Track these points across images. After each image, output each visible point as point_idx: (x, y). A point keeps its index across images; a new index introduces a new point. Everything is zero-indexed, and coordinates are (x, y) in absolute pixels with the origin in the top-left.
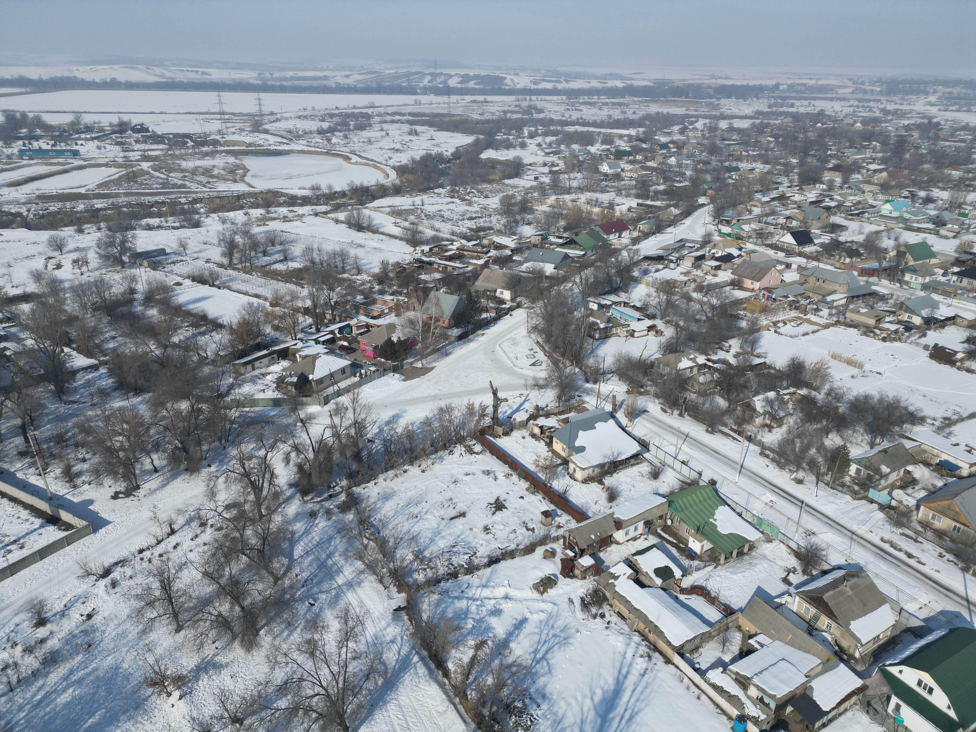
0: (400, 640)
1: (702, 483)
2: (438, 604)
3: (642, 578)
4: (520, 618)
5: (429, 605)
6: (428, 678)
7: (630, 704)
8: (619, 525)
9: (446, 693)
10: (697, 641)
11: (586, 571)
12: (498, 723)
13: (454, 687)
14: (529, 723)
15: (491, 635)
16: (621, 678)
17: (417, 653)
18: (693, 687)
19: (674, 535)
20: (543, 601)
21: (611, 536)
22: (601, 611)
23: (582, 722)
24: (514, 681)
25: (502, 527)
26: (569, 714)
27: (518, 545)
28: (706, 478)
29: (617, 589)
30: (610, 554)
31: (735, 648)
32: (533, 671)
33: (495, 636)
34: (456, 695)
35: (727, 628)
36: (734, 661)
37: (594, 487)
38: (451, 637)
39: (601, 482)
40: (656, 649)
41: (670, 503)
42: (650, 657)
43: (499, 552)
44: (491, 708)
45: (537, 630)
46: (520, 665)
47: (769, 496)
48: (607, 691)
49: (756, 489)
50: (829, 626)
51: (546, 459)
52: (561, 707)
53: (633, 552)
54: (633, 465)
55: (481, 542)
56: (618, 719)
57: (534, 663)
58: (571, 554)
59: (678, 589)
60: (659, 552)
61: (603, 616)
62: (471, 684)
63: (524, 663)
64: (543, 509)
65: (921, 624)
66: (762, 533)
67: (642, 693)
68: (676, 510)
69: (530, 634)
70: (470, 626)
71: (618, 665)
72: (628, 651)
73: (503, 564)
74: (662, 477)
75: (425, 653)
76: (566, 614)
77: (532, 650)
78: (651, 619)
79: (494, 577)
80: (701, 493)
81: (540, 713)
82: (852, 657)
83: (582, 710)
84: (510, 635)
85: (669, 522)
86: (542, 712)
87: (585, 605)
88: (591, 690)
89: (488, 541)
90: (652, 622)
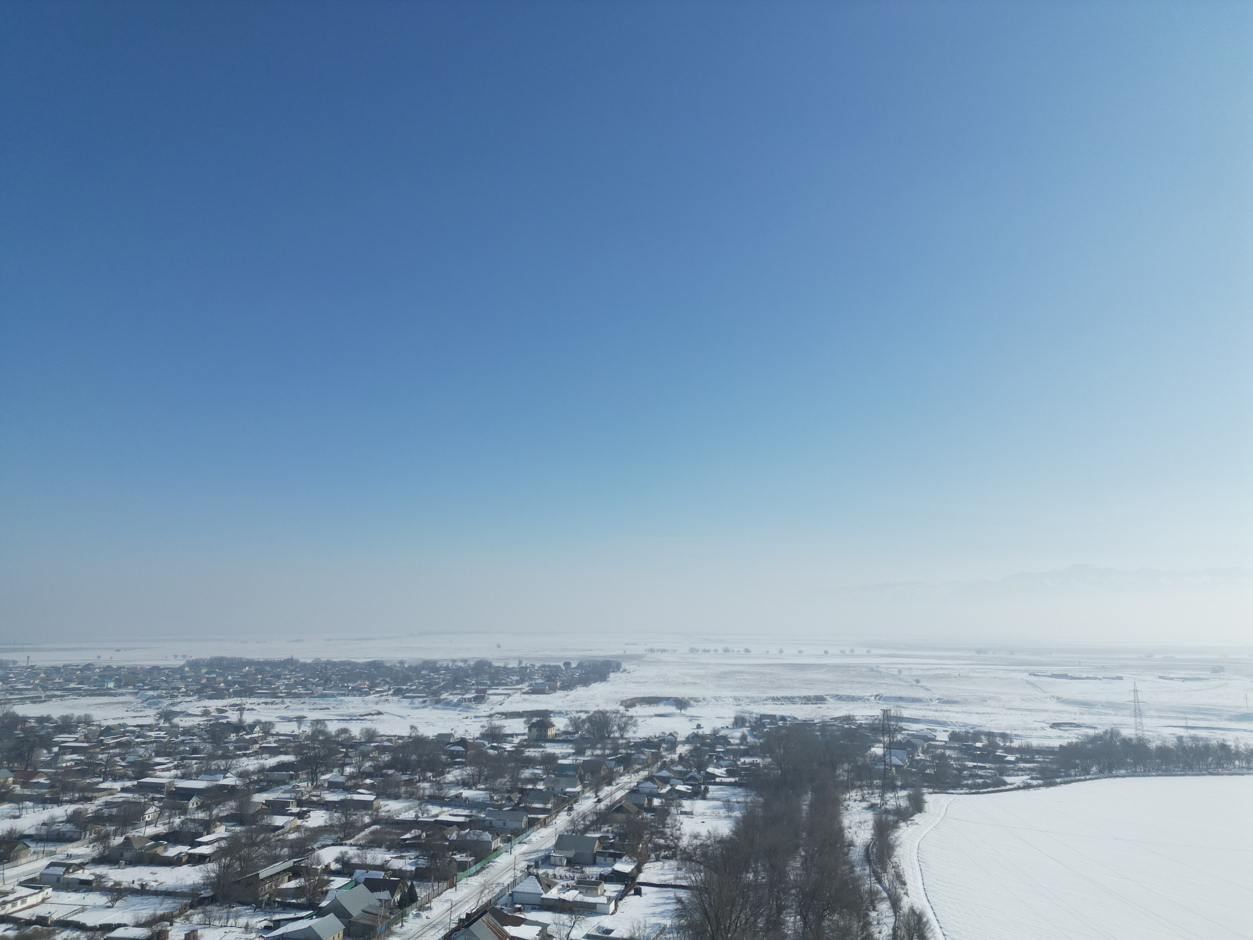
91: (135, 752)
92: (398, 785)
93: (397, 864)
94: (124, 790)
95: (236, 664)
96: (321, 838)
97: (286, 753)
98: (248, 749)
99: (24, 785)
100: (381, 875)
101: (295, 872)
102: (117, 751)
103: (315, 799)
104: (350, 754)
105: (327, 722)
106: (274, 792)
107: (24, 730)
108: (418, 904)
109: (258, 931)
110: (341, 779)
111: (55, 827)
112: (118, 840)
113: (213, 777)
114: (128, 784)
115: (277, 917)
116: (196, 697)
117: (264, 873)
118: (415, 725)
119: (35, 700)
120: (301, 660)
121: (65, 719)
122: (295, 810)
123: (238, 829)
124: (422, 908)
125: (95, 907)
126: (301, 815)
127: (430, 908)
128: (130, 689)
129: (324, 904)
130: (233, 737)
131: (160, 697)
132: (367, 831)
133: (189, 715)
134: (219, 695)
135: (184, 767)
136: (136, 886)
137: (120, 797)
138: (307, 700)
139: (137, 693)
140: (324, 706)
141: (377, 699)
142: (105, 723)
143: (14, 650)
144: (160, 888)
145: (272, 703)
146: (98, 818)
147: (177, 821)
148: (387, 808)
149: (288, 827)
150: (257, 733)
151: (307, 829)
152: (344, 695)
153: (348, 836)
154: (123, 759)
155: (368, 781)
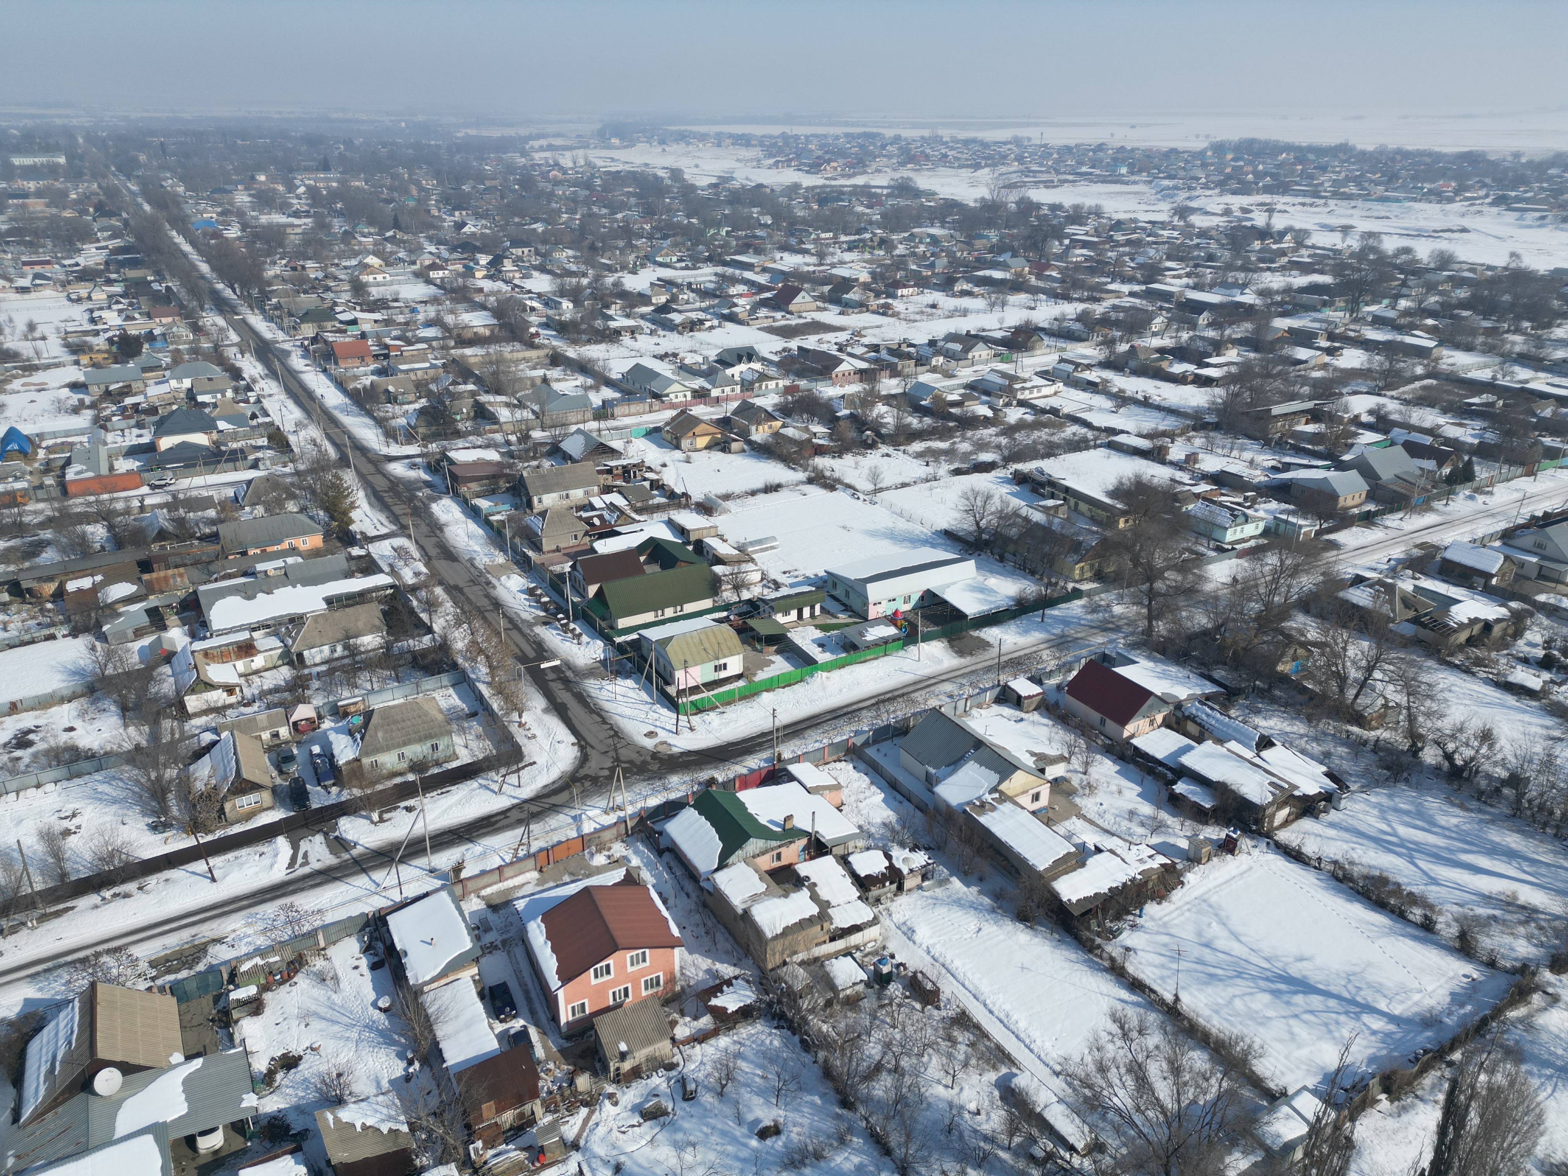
91: (1145, 253)
92: (1474, 332)
93: (1453, 432)
94: (1132, 294)
95: (1271, 149)
96: (1353, 383)
97: (1322, 272)
98: (1273, 262)
99: (1039, 277)
100: (1428, 440)
101: (1315, 416)
102: (1127, 249)
103: (1352, 334)
104: (1410, 283)
105: (1383, 237)
106: (1300, 318)
107: (1038, 217)
108: (1475, 484)
109: (1264, 469)
110: (1391, 314)
111: (1065, 324)
112: (1123, 347)
113: (1228, 292)
114: (1137, 288)
115: (1287, 459)
116: (1217, 191)
117: (1276, 410)
118: (1519, 251)
119: (1049, 185)
120: (1359, 147)
121: (1077, 208)
122: (1325, 344)
123: (1252, 355)
124: (1478, 490)
125: (1101, 410)
126: (1330, 352)
127: (1491, 493)
128: (1144, 176)
129: (1346, 457)
130: (1257, 245)
131: (1176, 188)
132: (1418, 384)
133: (1207, 213)
134: (1244, 189)
135: (1197, 275)
136: (1140, 397)
137: (1127, 302)
138: (1359, 203)
139: (1150, 182)
140: (1383, 214)
141: (1464, 209)
142: (1116, 217)
143: (1028, 125)
144: (1163, 404)
145: (1311, 205)
146: (1105, 321)
147: (1185, 336)
148: (1450, 361)
149: (1312, 363)
150: (1287, 242)
151: (1336, 369)
152: (1414, 200)
153: (1389, 387)
154: (1132, 260)
155: (1430, 322)
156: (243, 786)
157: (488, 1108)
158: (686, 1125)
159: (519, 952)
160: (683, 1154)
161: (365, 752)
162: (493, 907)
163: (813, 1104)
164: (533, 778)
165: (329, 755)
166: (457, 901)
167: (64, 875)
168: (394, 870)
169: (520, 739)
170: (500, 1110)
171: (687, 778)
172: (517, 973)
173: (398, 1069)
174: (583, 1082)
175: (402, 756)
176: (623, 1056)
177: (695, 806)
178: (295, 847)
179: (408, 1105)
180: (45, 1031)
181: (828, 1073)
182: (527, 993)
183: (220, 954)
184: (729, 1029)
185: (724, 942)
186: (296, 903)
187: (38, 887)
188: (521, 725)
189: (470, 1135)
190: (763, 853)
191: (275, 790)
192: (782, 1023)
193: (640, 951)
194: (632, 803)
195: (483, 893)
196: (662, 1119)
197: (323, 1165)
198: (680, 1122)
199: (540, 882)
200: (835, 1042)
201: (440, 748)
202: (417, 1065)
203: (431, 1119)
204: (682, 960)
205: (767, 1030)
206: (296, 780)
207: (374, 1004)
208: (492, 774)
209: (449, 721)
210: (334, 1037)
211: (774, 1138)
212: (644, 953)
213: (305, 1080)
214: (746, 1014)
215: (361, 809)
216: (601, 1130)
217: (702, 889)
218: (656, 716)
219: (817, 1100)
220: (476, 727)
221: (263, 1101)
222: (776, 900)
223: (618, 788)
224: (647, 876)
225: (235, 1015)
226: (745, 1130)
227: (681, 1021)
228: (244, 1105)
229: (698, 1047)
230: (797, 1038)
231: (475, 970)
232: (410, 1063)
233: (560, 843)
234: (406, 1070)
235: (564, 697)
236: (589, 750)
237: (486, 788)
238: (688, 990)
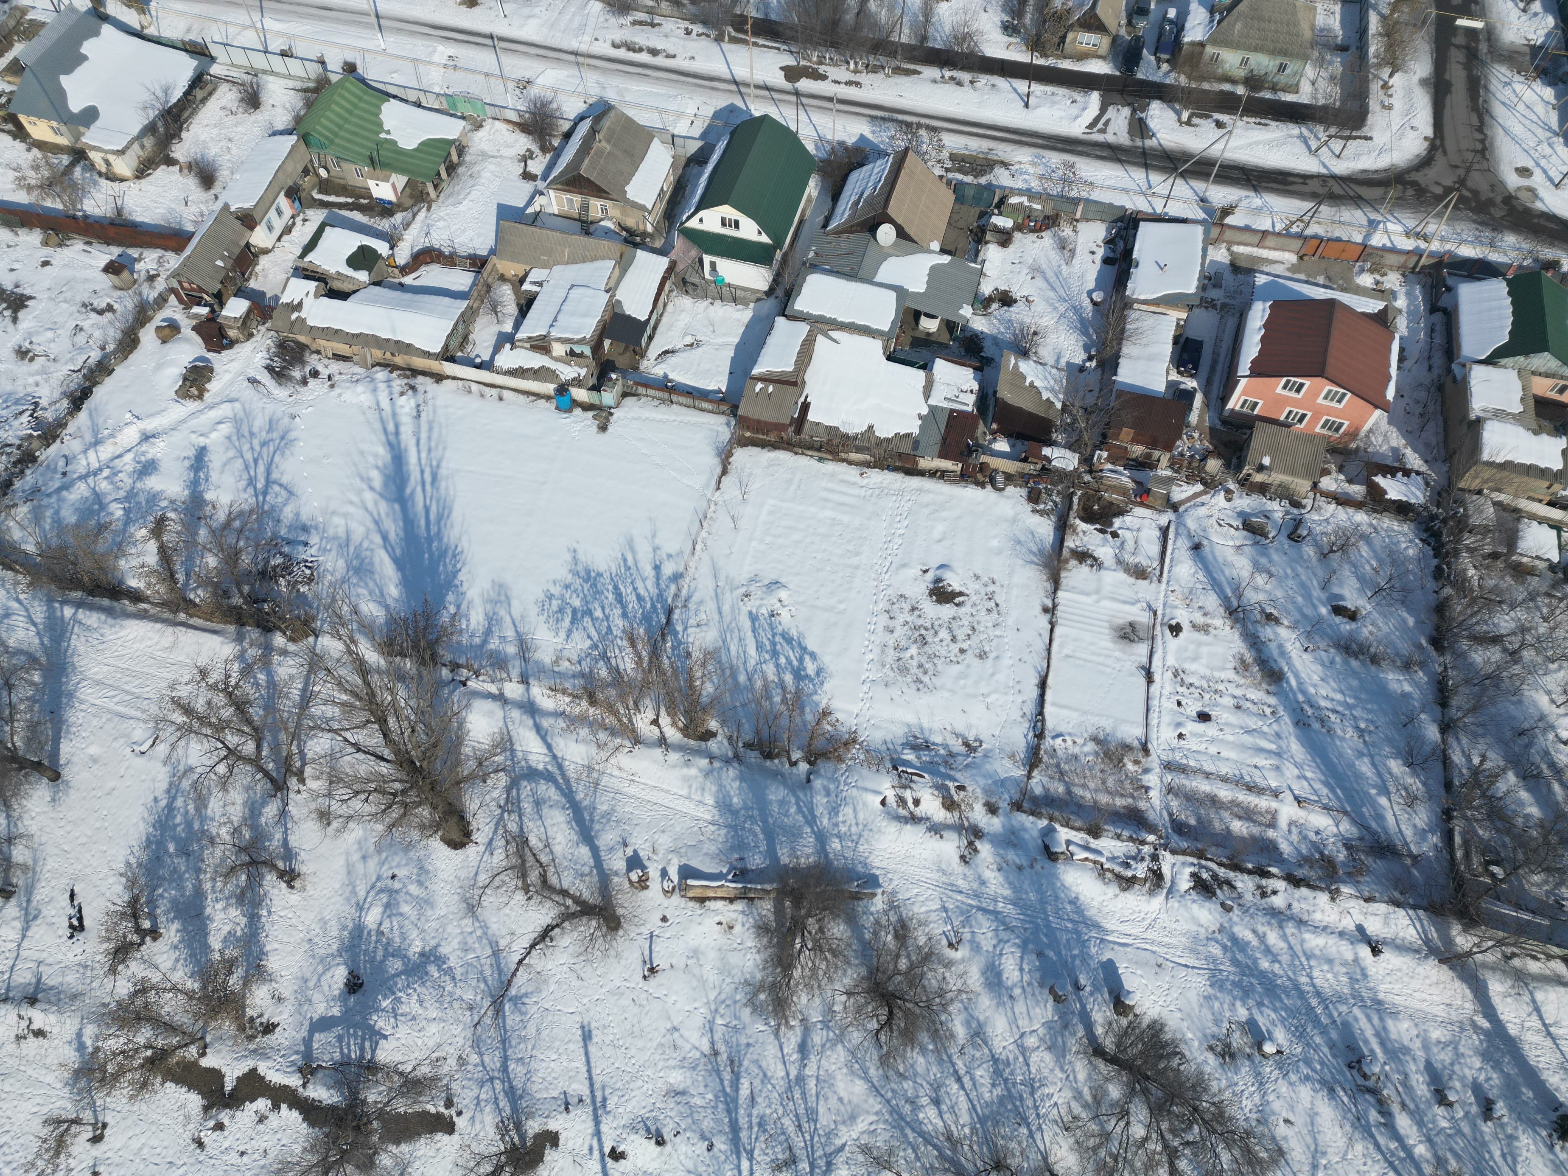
0: (16, 605)
1: (334, 78)
2: (37, 516)
3: (337, 285)
4: (192, 453)
5: (23, 528)
6: (110, 621)
7: (423, 462)
8: (248, 220)
9: (156, 619)
10: (461, 327)
11: (245, 322)
12: (265, 601)
13: (163, 604)
14: (308, 572)
15: (164, 504)
16: (392, 438)
17: (63, 603)
18: (488, 391)
19: (343, 190)
20: (211, 408)
21: (248, 245)
22: (307, 369)
23: (377, 523)
24: (248, 539)
25: (50, 335)
26: (353, 525)
27: (103, 348)
28: (335, 65)
29: (311, 322)
30: (265, 277)
31: (511, 308)
32: (266, 508)
33: (172, 502)
34: (175, 612)
35: (489, 288)
36: (517, 326)
37: (162, 173)
38: (101, 546)
39: (170, 162)
40: (415, 372)
41: (305, 138)
42: (413, 388)
43: (78, 378)
44: (241, 592)
45: (232, 453)
46: (241, 514)
47: (443, 51)
48: (385, 466)
49: (419, 47)
50: (604, 210)
51: (36, 168)
52: (338, 525)
53: (299, 252)
54: (204, 101)
55: (31, 380)
56: (419, 489)
57: (261, 498)
58: (204, 311)
59: (396, 271)
60: (338, 230)
61: (315, 374)
62: (186, 584)
63: (246, 507)
64: (102, 264)
65: (699, 144)
66: (463, 118)
67: (429, 438)
68: (322, 146)
69: (225, 465)
70: (119, 513)
71: (378, 425)
72: (380, 398)
73: (99, 393)
74: (266, 98)
75: (78, 594)
76: (260, 404)
77: (244, 483)
78: (385, 335)
79: (100, 421)
80: (343, 97)
81: (313, 551)
82: (645, 234)
83: (367, 509)
84: (195, 485)
85: (323, 173)
86: (316, 547)
87: (279, 375)
88: (362, 479)
89: (44, 372)
90: (388, 340)
156: (1092, 23)
157: (1127, 433)
158: (1275, 557)
159: (1232, 322)
160: (1256, 575)
161: (1214, 40)
162: (1235, 267)
163: (1404, 621)
164: (1358, 156)
165: (1179, 26)
166: (1208, 242)
167: (924, 38)
168: (1171, 180)
169: (1373, 104)
170: (1135, 441)
171: (1526, 246)
172: (1218, 340)
173: (1078, 357)
174: (1213, 465)
175: (1245, 62)
176: (1261, 468)
177: (1510, 283)
178: (1103, 110)
179: (1071, 390)
180: (865, 168)
181: (1441, 609)
182: (1214, 364)
183: (1001, 178)
184: (1375, 511)
185: (1432, 433)
186: (1077, 166)
187: (904, 39)
188: (1385, 86)
189: (1102, 443)
190: (1547, 375)
191: (1115, 40)
192: (1432, 540)
193: (1342, 391)
194: (1443, 239)
195: (1235, 248)
196: (1258, 538)
197: (991, 392)
198: (1272, 551)
199: (1293, 268)
200: (1472, 590)
201: (1288, 71)
202: (1094, 364)
203: (1081, 412)
204: (1376, 423)
205: (1411, 536)
206: (1137, 39)
207: (1090, 293)
208: (1320, 129)
209: (1313, 44)
210: (1047, 301)
211: (1345, 620)
212: (1344, 395)
213: (1010, 321)
214: (1402, 509)
215: (1177, 100)
216: (1202, 511)
217: (1449, 371)
218: (1548, 151)
219: (1411, 621)
220: (1337, 64)
221: (976, 318)
222: (1521, 430)
223: (1440, 215)
224: (1402, 325)
225: (988, 236)
226: (1324, 596)
227: (1334, 475)
228: (961, 312)
229: (1333, 506)
230: (1435, 562)
231: (1184, 315)
232: (1090, 359)
233: (1338, 240)
234: (1084, 361)
235: (1457, 75)
236: (1439, 154)
237: (1305, 142)
238: (1361, 454)
